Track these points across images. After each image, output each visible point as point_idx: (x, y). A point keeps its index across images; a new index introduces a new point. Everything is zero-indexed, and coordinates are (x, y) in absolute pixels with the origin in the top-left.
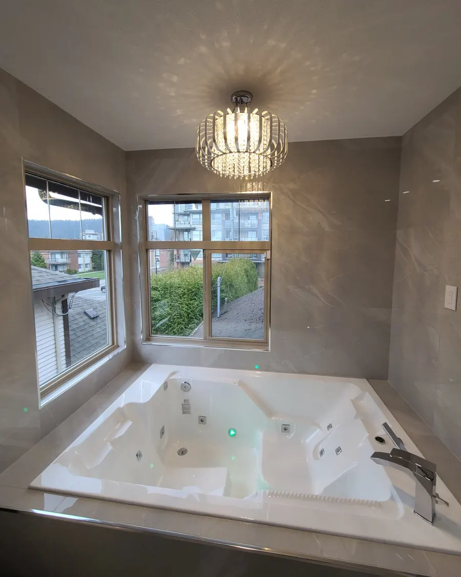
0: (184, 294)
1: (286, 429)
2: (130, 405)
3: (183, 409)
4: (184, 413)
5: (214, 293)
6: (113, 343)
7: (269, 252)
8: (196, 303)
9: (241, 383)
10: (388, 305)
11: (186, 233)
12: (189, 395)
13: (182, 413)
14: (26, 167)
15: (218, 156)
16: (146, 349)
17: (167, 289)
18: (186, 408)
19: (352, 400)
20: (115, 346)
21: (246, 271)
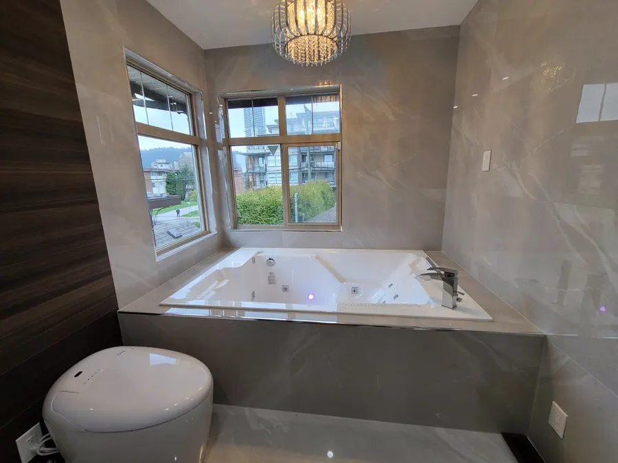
0: (263, 211)
1: (355, 291)
2: (226, 269)
3: (269, 280)
4: (270, 283)
5: (292, 211)
6: (206, 230)
7: (339, 143)
8: (275, 219)
9: (317, 257)
10: (443, 185)
11: (261, 159)
12: (274, 269)
13: (268, 283)
14: (127, 57)
15: (291, 40)
16: (234, 235)
18: (271, 280)
19: (410, 265)
20: (207, 231)
21: (323, 193)
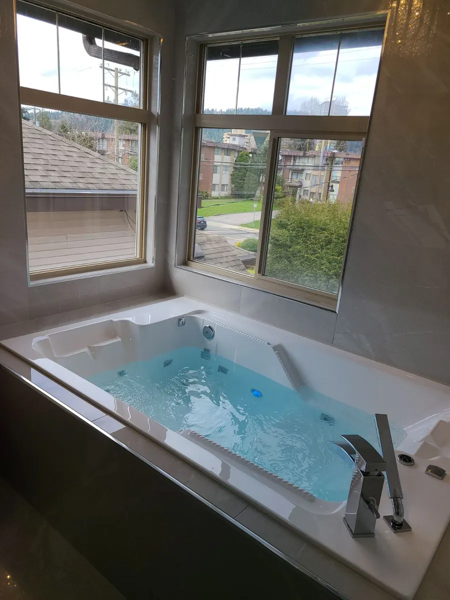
6: (140, 257)
12: (211, 344)
17: (303, 229)
20: (141, 260)
